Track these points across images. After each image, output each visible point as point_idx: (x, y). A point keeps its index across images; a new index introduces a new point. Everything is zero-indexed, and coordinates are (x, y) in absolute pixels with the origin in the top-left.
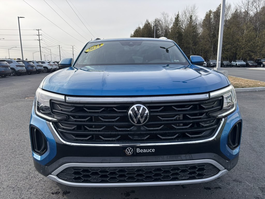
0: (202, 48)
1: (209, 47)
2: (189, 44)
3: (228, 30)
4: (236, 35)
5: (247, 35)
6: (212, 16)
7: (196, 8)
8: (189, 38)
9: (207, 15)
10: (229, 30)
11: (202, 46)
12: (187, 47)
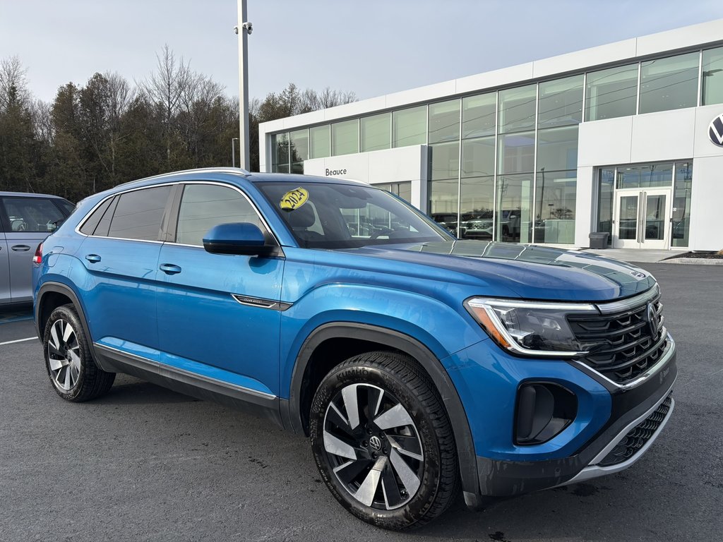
0: (63, 183)
1: (86, 184)
2: (19, 169)
3: (126, 143)
4: (151, 159)
5: (177, 162)
6: (77, 101)
7: (21, 69)
8: (20, 154)
9: (61, 94)
10: (131, 144)
11: (63, 180)
12: (13, 179)
